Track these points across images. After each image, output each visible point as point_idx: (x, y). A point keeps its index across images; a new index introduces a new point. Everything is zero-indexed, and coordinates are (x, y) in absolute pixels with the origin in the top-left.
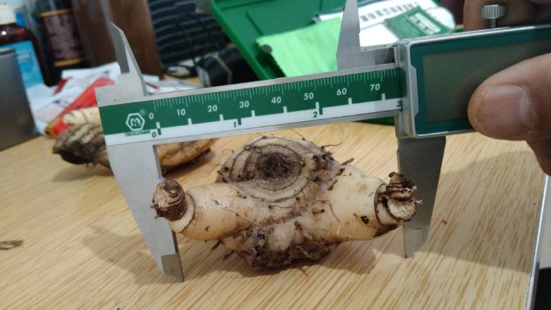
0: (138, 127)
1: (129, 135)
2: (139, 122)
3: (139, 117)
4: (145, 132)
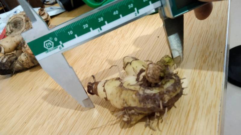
0: (51, 46)
1: (48, 52)
2: (51, 44)
3: (50, 42)
4: (55, 48)
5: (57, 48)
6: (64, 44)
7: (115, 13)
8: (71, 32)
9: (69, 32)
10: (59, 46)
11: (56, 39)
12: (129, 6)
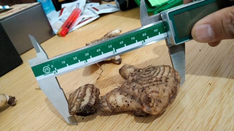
0: (48, 71)
1: (45, 75)
2: (48, 69)
3: (48, 68)
4: (51, 73)
5: (53, 72)
6: (58, 70)
7: (98, 51)
8: (64, 62)
9: (62, 62)
10: (54, 72)
11: (52, 66)
12: (109, 46)
